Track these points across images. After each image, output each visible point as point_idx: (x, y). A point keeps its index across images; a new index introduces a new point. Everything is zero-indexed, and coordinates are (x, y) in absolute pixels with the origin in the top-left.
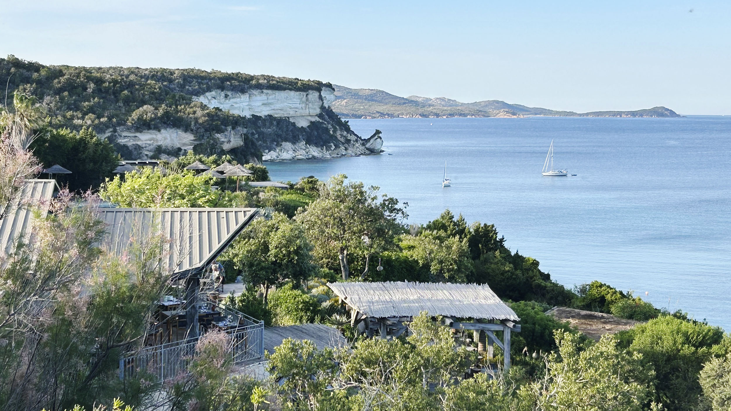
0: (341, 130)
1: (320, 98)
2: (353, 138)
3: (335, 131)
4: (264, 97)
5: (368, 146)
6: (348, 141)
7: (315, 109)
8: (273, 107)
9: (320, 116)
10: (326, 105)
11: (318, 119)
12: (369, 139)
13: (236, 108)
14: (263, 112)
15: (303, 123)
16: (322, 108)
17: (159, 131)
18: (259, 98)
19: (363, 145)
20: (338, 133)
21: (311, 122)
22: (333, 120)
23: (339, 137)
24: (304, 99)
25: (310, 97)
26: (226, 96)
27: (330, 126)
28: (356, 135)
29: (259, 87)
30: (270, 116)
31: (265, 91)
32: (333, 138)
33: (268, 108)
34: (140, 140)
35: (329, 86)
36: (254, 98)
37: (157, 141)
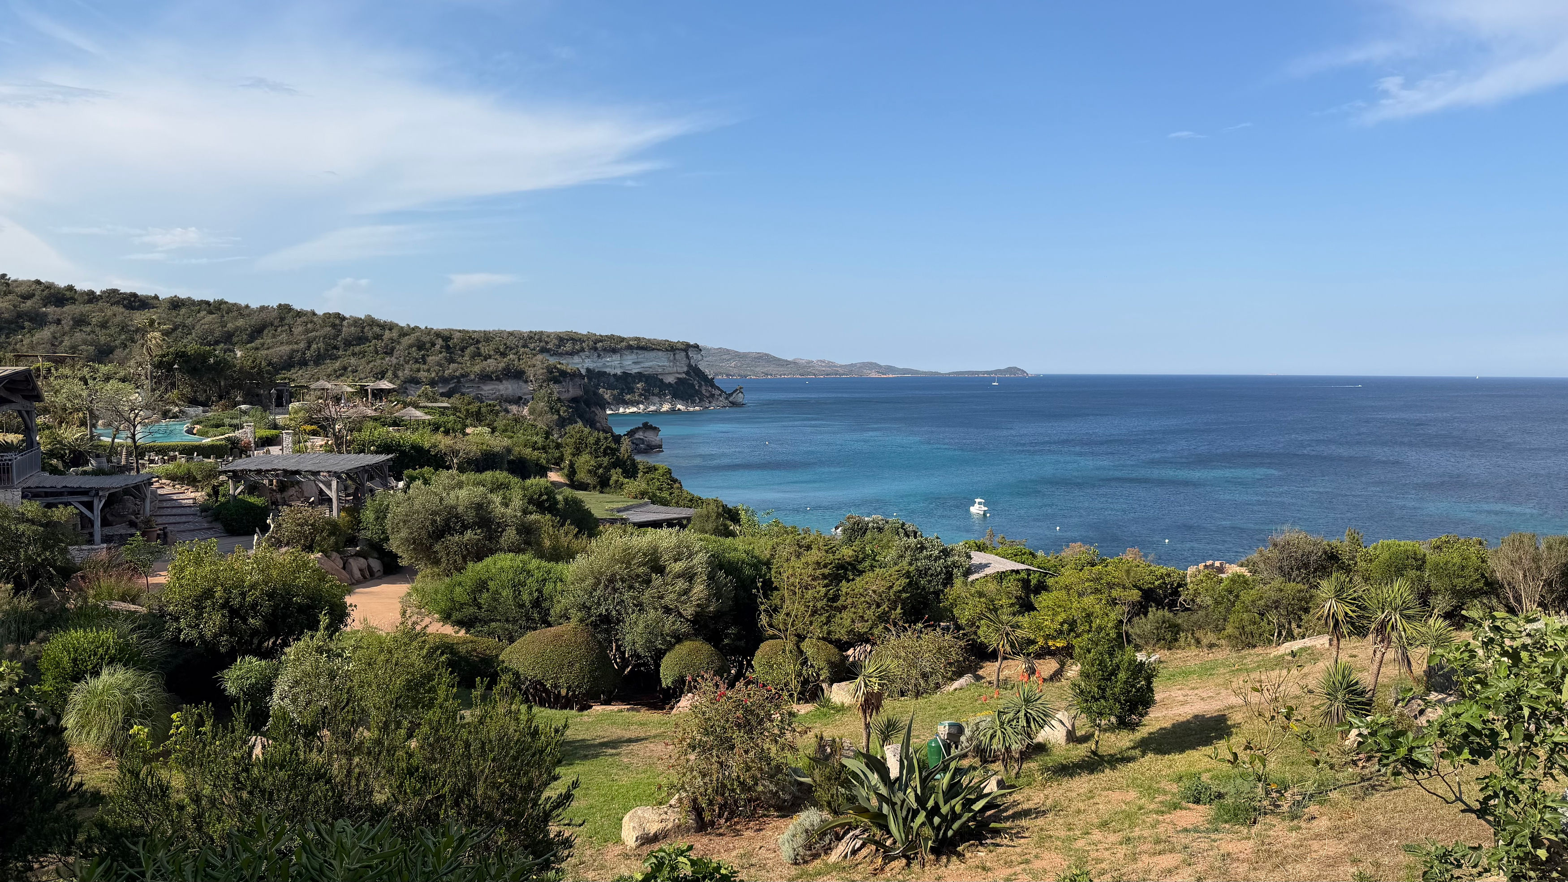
0: (706, 385)
1: (687, 357)
2: (717, 392)
3: (700, 386)
4: (634, 356)
5: (731, 399)
6: (713, 396)
7: (682, 367)
8: (642, 365)
9: (687, 373)
10: (693, 363)
11: (684, 376)
12: (732, 394)
13: (608, 366)
14: (635, 370)
15: (670, 379)
16: (689, 366)
17: (501, 382)
18: (629, 357)
19: (727, 398)
20: (704, 388)
21: (678, 378)
22: (699, 377)
23: (704, 392)
24: (672, 358)
25: (677, 356)
26: (599, 356)
27: (696, 382)
28: (719, 389)
29: (630, 348)
30: (640, 373)
31: (635, 351)
32: (698, 392)
33: (638, 366)
34: (482, 390)
35: (696, 346)
36: (625, 357)
37: (499, 390)
